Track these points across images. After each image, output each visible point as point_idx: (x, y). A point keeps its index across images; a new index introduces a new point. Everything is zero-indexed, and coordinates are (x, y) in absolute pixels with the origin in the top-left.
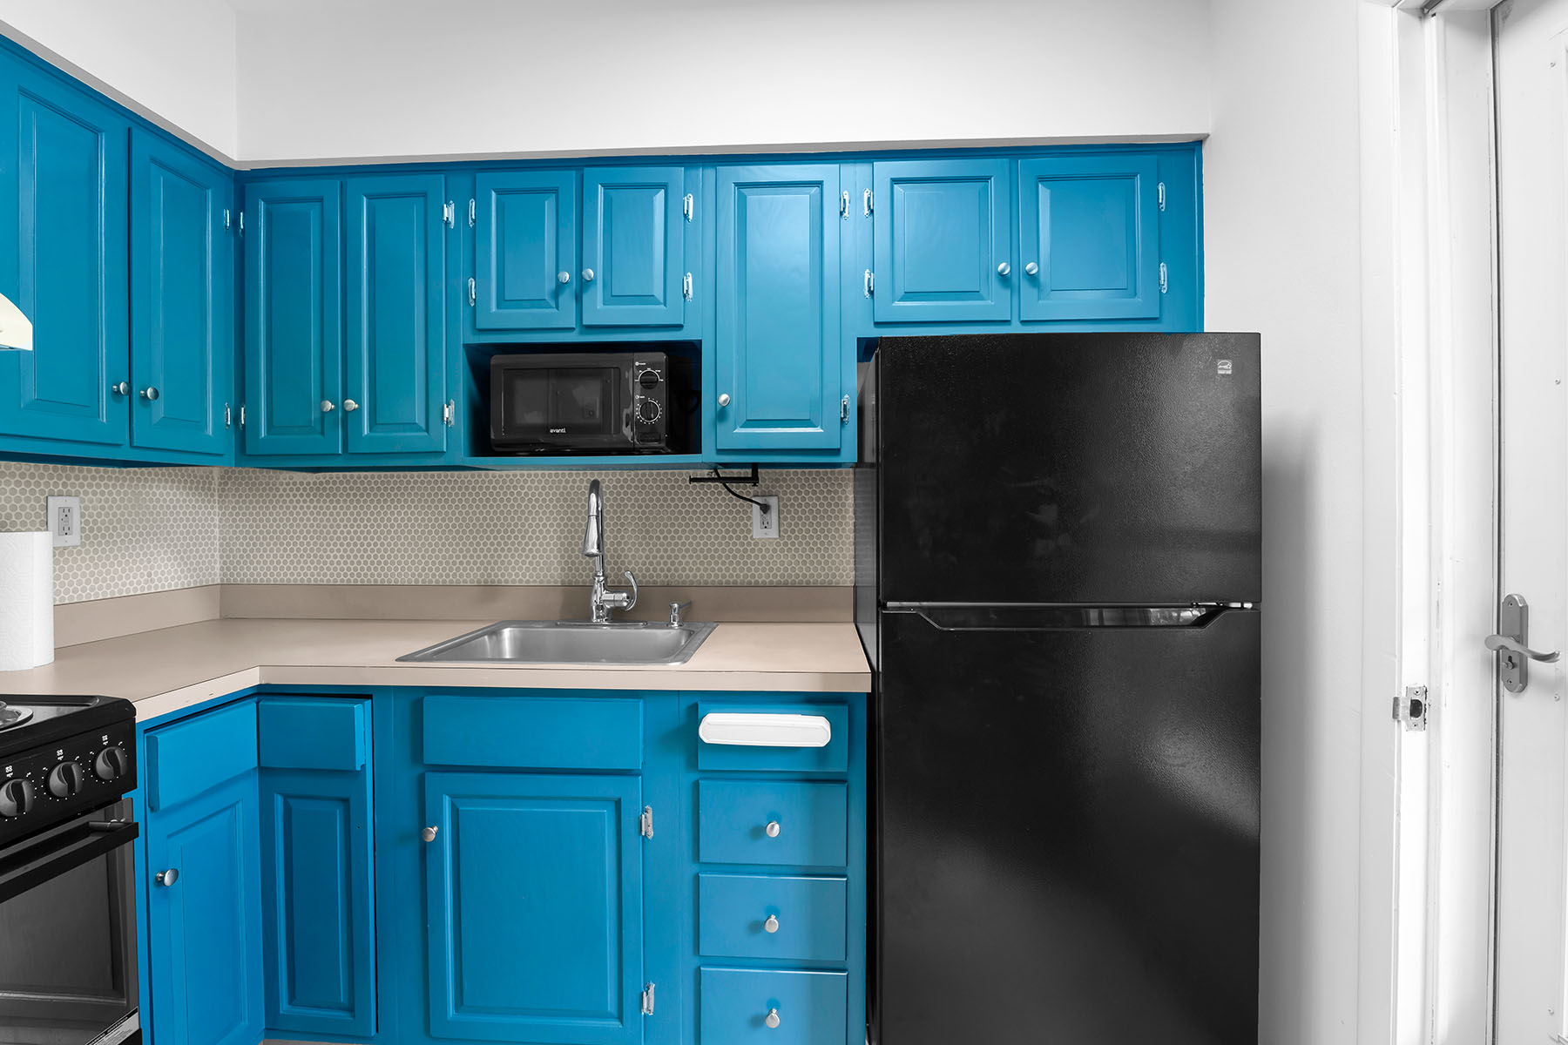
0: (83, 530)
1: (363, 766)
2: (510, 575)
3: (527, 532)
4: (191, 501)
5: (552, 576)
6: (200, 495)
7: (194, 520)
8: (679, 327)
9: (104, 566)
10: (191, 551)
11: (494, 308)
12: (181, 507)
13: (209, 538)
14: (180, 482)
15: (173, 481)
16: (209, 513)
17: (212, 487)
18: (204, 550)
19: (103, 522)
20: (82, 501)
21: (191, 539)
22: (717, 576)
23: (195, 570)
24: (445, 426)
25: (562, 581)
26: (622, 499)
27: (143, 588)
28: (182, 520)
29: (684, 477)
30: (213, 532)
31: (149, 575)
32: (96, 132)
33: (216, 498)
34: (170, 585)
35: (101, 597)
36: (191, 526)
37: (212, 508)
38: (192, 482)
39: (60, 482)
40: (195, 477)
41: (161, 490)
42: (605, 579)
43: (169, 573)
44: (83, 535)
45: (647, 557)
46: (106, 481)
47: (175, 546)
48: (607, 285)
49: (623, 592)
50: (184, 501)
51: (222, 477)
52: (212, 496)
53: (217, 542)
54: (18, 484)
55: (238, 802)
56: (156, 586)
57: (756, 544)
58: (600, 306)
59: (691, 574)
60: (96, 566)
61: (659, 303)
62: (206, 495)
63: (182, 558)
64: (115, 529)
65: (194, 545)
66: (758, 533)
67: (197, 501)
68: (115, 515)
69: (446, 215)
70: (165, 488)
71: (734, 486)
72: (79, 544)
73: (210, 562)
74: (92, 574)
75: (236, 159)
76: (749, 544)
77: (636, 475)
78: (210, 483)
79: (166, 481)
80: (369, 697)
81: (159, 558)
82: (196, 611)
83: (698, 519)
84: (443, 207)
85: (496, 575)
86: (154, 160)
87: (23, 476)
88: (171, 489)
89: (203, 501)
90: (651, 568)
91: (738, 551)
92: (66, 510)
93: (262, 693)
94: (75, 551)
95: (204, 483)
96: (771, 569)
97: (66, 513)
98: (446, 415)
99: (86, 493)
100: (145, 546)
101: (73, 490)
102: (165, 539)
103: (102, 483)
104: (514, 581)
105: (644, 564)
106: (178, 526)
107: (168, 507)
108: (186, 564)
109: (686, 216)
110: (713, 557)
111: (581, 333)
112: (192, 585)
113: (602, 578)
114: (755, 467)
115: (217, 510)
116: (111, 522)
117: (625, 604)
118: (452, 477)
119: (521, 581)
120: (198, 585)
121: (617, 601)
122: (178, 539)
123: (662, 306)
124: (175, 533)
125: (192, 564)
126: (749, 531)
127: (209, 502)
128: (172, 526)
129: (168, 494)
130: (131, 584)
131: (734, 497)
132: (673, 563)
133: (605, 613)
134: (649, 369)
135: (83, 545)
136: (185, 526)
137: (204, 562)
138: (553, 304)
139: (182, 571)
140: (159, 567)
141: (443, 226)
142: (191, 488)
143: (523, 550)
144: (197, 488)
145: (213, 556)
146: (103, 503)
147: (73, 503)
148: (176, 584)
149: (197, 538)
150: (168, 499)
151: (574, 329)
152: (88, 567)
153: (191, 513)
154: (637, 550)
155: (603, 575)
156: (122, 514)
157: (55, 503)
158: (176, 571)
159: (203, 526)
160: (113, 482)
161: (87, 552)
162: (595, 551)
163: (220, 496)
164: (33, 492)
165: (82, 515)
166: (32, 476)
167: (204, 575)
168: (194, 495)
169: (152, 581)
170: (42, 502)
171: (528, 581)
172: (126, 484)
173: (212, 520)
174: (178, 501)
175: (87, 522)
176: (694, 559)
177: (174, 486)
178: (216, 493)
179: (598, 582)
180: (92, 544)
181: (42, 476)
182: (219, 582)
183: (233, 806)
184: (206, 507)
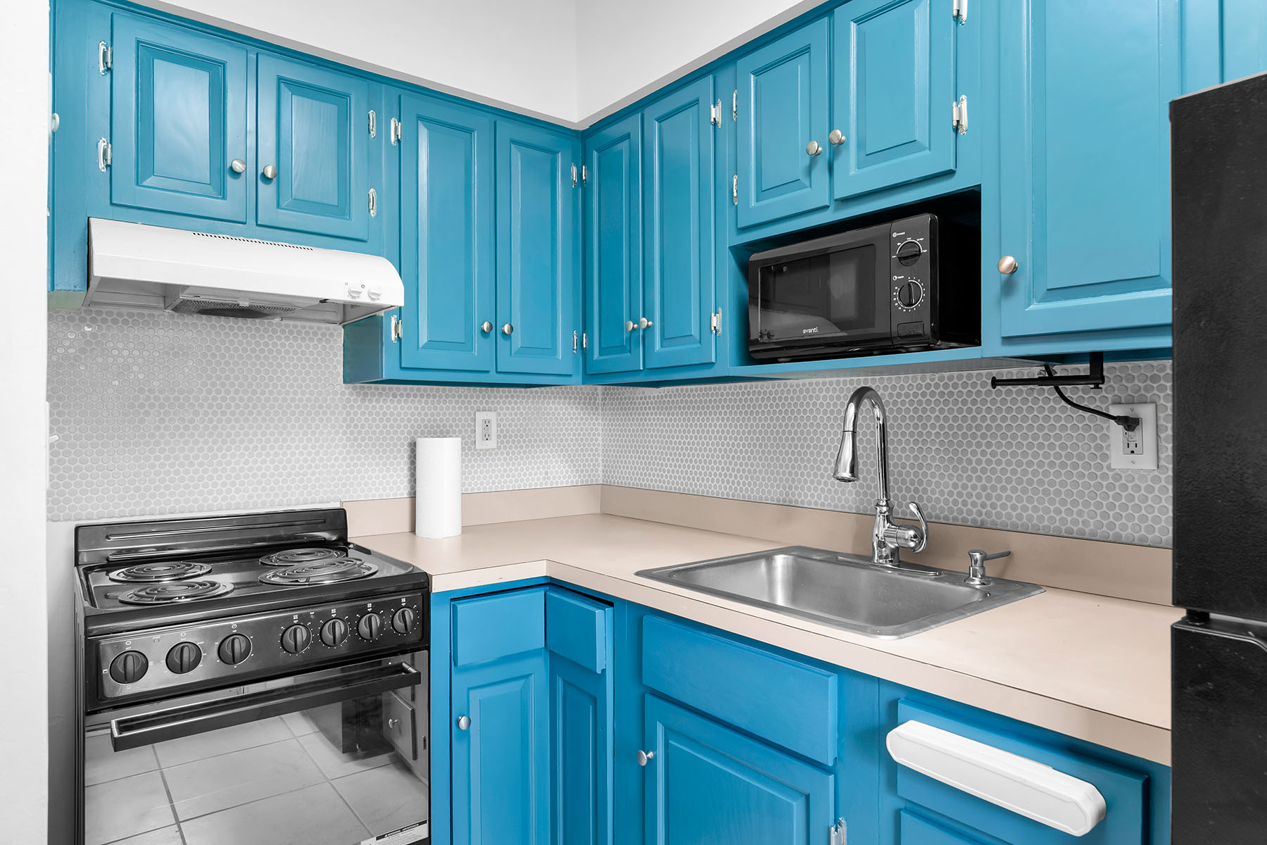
0: (499, 437)
1: (604, 671)
2: (806, 496)
3: (822, 447)
4: (579, 414)
5: (847, 500)
6: (587, 409)
7: (582, 429)
8: (949, 173)
9: (514, 464)
10: (579, 455)
11: (753, 203)
12: (572, 419)
13: (594, 445)
14: (570, 398)
15: (565, 398)
16: (594, 424)
17: (597, 402)
18: (589, 455)
19: (513, 431)
20: (499, 414)
21: (579, 445)
22: (1052, 519)
23: (582, 471)
24: (713, 336)
25: (858, 507)
26: (924, 410)
27: (541, 484)
28: (572, 429)
29: (984, 379)
30: (597, 440)
31: (546, 473)
32: (470, 131)
33: (600, 411)
34: (562, 482)
35: (511, 489)
36: (579, 435)
37: (597, 419)
38: (581, 399)
39: (484, 401)
40: (583, 394)
41: (556, 405)
42: (890, 509)
43: (562, 472)
44: (499, 440)
45: (955, 486)
46: (515, 399)
47: (567, 451)
48: (861, 145)
49: (909, 529)
50: (574, 414)
51: (603, 394)
52: (597, 409)
53: (600, 448)
54: (457, 402)
55: (531, 674)
56: (552, 483)
57: (1117, 477)
58: (853, 171)
59: (1014, 514)
60: (508, 465)
61: (924, 149)
62: (592, 409)
63: (572, 461)
64: (522, 436)
65: (582, 450)
66: (1119, 460)
67: (584, 414)
68: (521, 425)
69: (713, 116)
70: (559, 403)
71: (1067, 390)
72: (496, 447)
73: (594, 465)
74: (505, 471)
75: (576, 122)
76: (1105, 476)
77: (941, 379)
78: (595, 399)
79: (560, 398)
80: (611, 604)
81: (554, 460)
82: (583, 505)
83: (1025, 436)
84: (710, 109)
85: (793, 495)
86: (513, 142)
87: (460, 396)
88: (564, 404)
89: (589, 414)
90: (960, 500)
91: (1086, 485)
92: (487, 422)
93: (552, 584)
94: (493, 452)
95: (590, 399)
96: (1144, 518)
97: (487, 423)
98: (714, 323)
99: (501, 409)
100: (544, 450)
101: (493, 407)
102: (559, 445)
103: (513, 401)
104: (809, 502)
105: (951, 493)
106: (569, 434)
107: (561, 419)
108: (575, 466)
109: (957, 17)
110: (1046, 492)
111: (837, 209)
112: (580, 484)
113: (885, 509)
114: (1097, 359)
115: (600, 421)
116: (519, 431)
117: (912, 544)
118: (725, 389)
119: (816, 503)
120: (585, 484)
121: (900, 538)
122: (569, 445)
123: (927, 151)
124: (567, 440)
125: (580, 466)
126: (1105, 457)
127: (594, 414)
128: (564, 435)
129: (561, 409)
130: (533, 480)
131: (1069, 406)
132: (989, 497)
133: (888, 552)
134: (909, 239)
135: (499, 448)
136: (574, 435)
137: (589, 466)
138: (806, 182)
139: (572, 471)
140: (554, 467)
141: (712, 127)
142: (579, 403)
143: (819, 469)
144: (584, 404)
145: (597, 460)
146: (513, 416)
147: (492, 416)
148: (567, 482)
149: (584, 445)
150: (561, 412)
151: (827, 207)
152: (502, 465)
153: (579, 424)
154: (942, 476)
155: (887, 505)
156: (527, 425)
157: (481, 416)
158: (567, 472)
159: (589, 435)
160: (521, 399)
161: (502, 454)
162: (847, 475)
163: (602, 410)
164: (466, 408)
165: (499, 426)
166: (466, 397)
167: (589, 476)
168: (582, 409)
169: (548, 478)
170: (472, 416)
171: (823, 504)
172: (530, 401)
173: (597, 430)
174: (569, 414)
175: (502, 431)
176: (1019, 493)
177: (572, 401)
178: (600, 407)
179: (881, 513)
180: (505, 448)
181: (472, 397)
182: (601, 482)
183: (527, 676)
184: (592, 419)
